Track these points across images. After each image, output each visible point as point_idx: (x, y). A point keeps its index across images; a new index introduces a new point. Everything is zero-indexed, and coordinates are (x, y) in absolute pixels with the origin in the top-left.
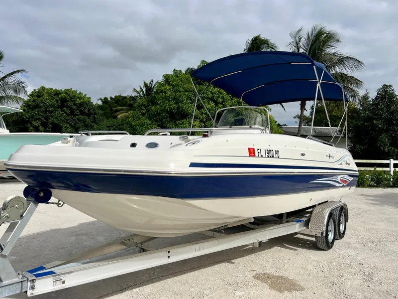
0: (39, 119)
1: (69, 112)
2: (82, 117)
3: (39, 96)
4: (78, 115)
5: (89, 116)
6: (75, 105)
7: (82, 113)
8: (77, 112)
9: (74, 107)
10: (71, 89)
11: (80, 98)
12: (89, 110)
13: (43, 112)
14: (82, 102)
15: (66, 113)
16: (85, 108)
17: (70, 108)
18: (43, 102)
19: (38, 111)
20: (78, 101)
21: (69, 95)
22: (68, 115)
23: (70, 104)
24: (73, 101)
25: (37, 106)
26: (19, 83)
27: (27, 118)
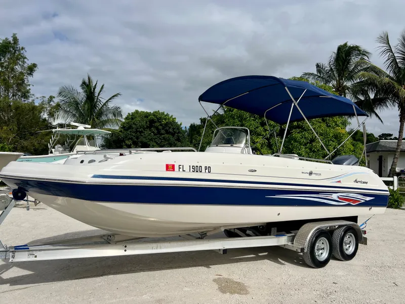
0: (131, 139)
1: (156, 132)
2: (167, 136)
3: (132, 119)
4: (163, 134)
5: (173, 135)
6: (161, 125)
7: (167, 132)
8: (163, 131)
9: (160, 127)
10: (159, 111)
11: (165, 119)
12: (173, 129)
13: (134, 132)
14: (167, 123)
15: (153, 132)
16: (170, 127)
17: (157, 129)
18: (135, 124)
19: (130, 132)
20: (164, 122)
21: (156, 117)
22: (155, 135)
23: (157, 124)
24: (160, 122)
25: (130, 127)
26: (117, 108)
27: (122, 138)
